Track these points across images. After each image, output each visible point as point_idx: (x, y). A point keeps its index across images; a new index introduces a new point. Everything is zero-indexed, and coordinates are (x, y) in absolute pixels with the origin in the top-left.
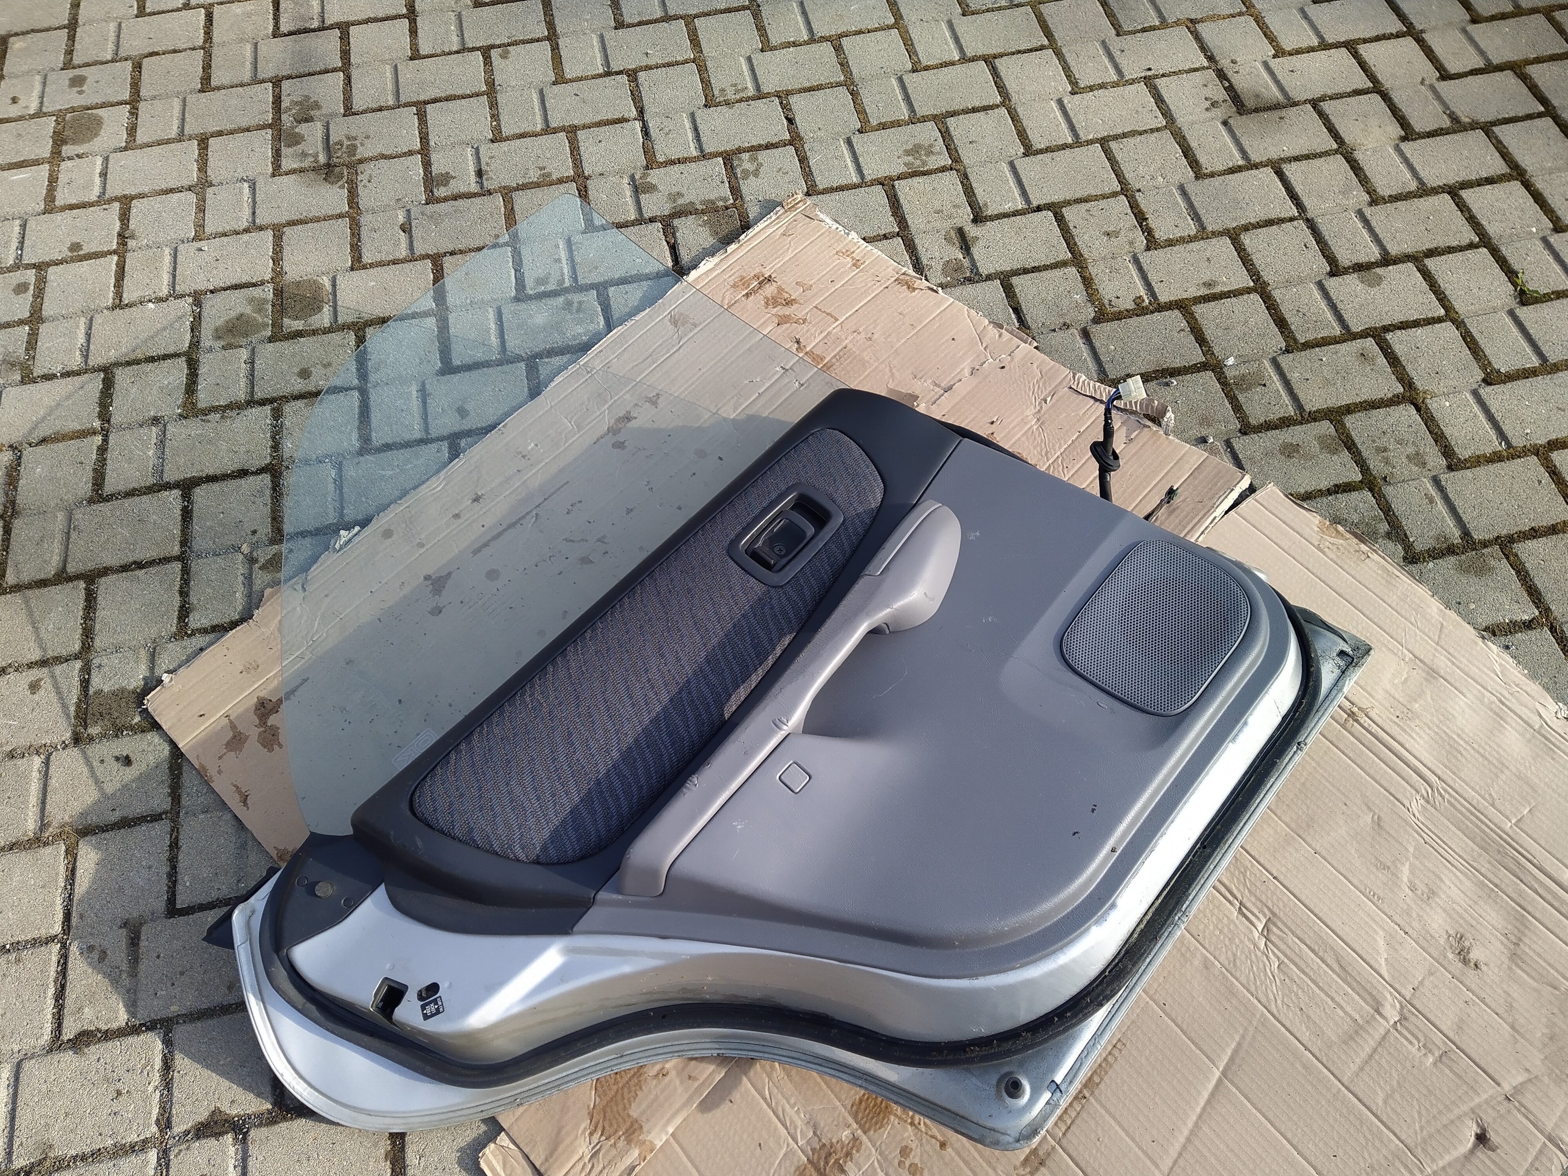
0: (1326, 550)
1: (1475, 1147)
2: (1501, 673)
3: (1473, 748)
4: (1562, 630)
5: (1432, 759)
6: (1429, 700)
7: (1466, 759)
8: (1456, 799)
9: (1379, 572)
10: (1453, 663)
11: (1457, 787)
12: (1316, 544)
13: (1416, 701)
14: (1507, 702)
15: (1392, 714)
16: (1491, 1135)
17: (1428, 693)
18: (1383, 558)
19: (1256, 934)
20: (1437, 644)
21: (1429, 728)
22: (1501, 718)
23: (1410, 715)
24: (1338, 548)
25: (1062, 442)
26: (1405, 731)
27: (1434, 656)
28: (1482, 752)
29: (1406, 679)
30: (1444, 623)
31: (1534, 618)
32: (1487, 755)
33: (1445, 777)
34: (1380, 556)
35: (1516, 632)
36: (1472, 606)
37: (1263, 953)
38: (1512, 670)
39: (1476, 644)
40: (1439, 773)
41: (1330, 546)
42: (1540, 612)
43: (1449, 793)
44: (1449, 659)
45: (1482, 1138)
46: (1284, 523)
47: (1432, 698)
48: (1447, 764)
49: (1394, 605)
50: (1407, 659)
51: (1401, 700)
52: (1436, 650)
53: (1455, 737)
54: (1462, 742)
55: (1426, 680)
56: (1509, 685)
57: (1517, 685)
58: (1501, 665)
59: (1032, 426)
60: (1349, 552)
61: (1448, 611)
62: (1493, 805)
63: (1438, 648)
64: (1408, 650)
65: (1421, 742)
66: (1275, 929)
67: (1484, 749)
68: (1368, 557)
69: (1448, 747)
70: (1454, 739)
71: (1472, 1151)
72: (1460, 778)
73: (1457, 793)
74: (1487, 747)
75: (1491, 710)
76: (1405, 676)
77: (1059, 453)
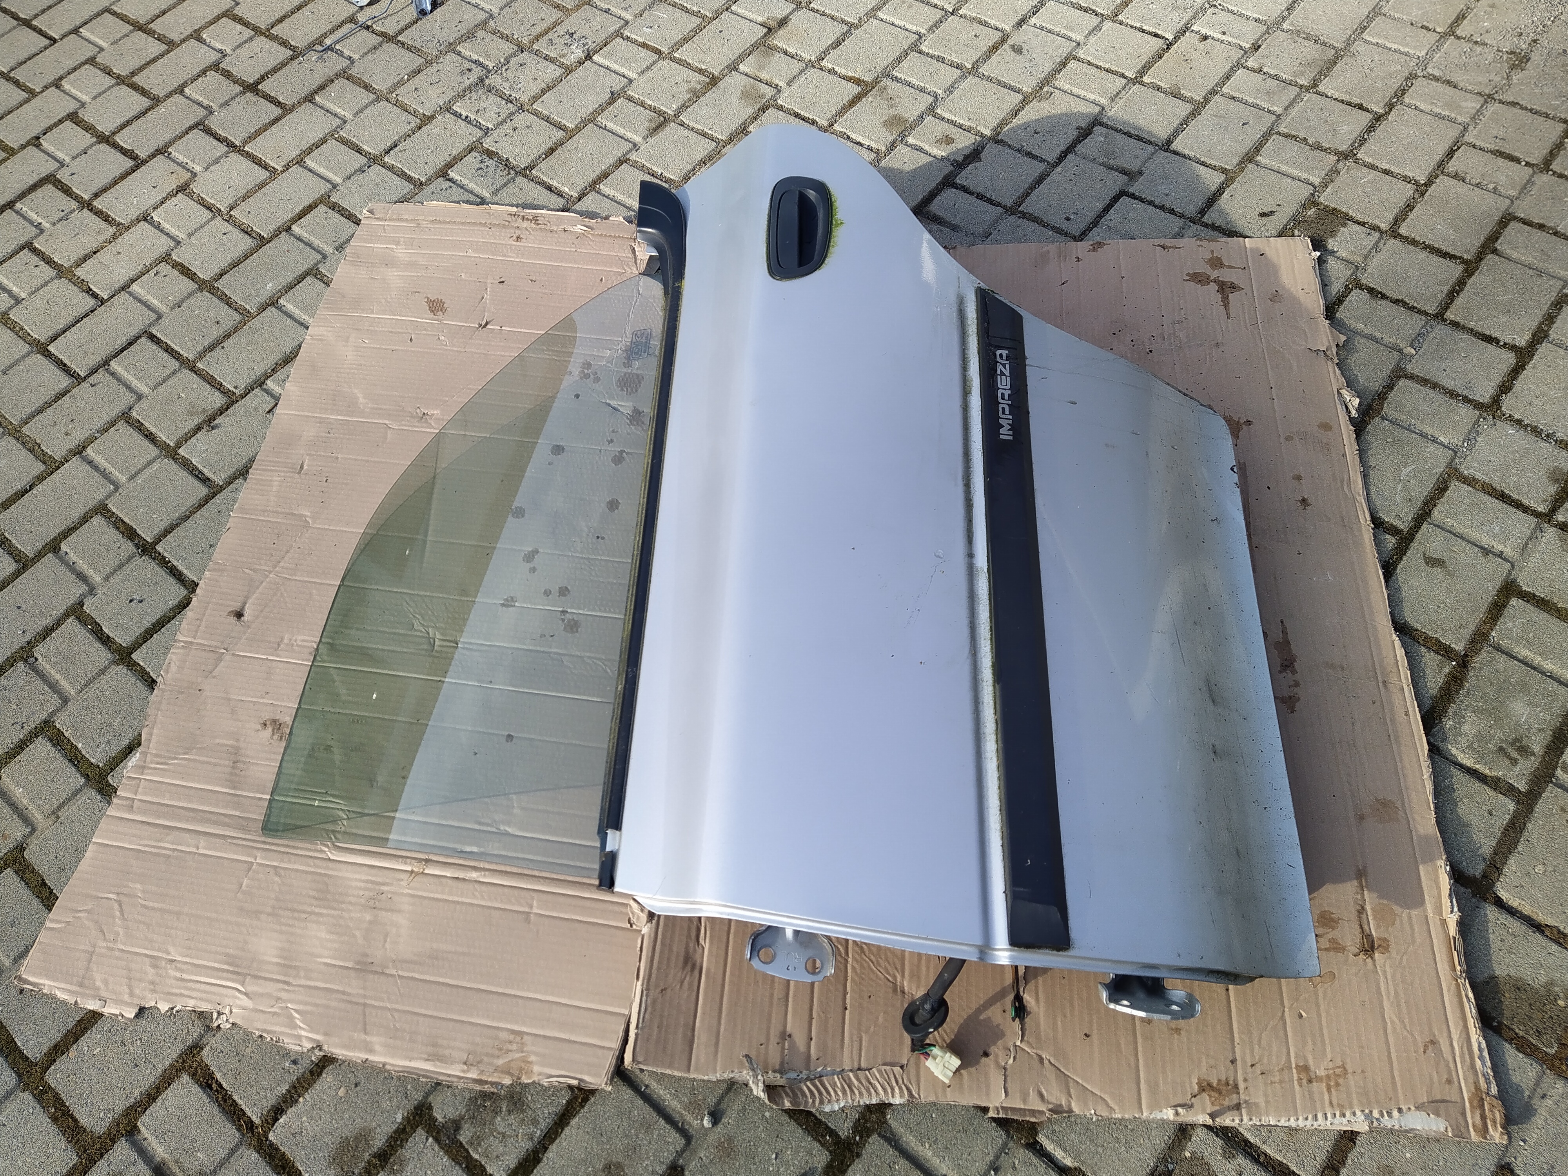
0: (512, 1037)
1: (243, 608)
2: (293, 1018)
3: (304, 912)
4: (239, 1130)
5: (340, 874)
6: (357, 933)
7: (309, 896)
8: (310, 850)
9: (447, 1052)
10: (343, 993)
11: (311, 862)
12: (526, 1037)
13: (370, 922)
14: (281, 986)
15: (388, 892)
16: (233, 620)
17: (361, 941)
18: (449, 1076)
19: (438, 636)
20: (365, 1005)
21: (350, 903)
22: (284, 965)
23: (372, 903)
24: (501, 1049)
25: (856, 978)
26: (372, 882)
27: (364, 988)
28: (296, 915)
29: (385, 941)
30: (363, 1036)
31: (273, 1125)
32: (290, 914)
33: (324, 864)
34: (454, 1076)
35: (289, 1091)
36: (341, 1092)
37: (428, 627)
38: (283, 1029)
39: (326, 1034)
40: (330, 864)
41: (510, 1047)
42: (267, 1139)
43: (318, 851)
44: (349, 994)
45: (239, 615)
46: (569, 1041)
47: (354, 936)
48: (325, 879)
49: (421, 1019)
50: (391, 964)
51: (384, 913)
52: (365, 997)
53: (325, 911)
54: (317, 910)
55: (366, 955)
56: (282, 1008)
57: (275, 1014)
58: (296, 1027)
59: (903, 976)
60: (487, 1055)
61: (364, 1056)
62: (275, 867)
63: (362, 1001)
64: (392, 975)
65: (354, 884)
66: (425, 647)
67: (295, 919)
68: (465, 1063)
69: (329, 896)
70: (324, 907)
71: (245, 604)
72: (312, 873)
73: (311, 857)
74: (291, 922)
75: (295, 968)
76: (387, 946)
77: (850, 960)
